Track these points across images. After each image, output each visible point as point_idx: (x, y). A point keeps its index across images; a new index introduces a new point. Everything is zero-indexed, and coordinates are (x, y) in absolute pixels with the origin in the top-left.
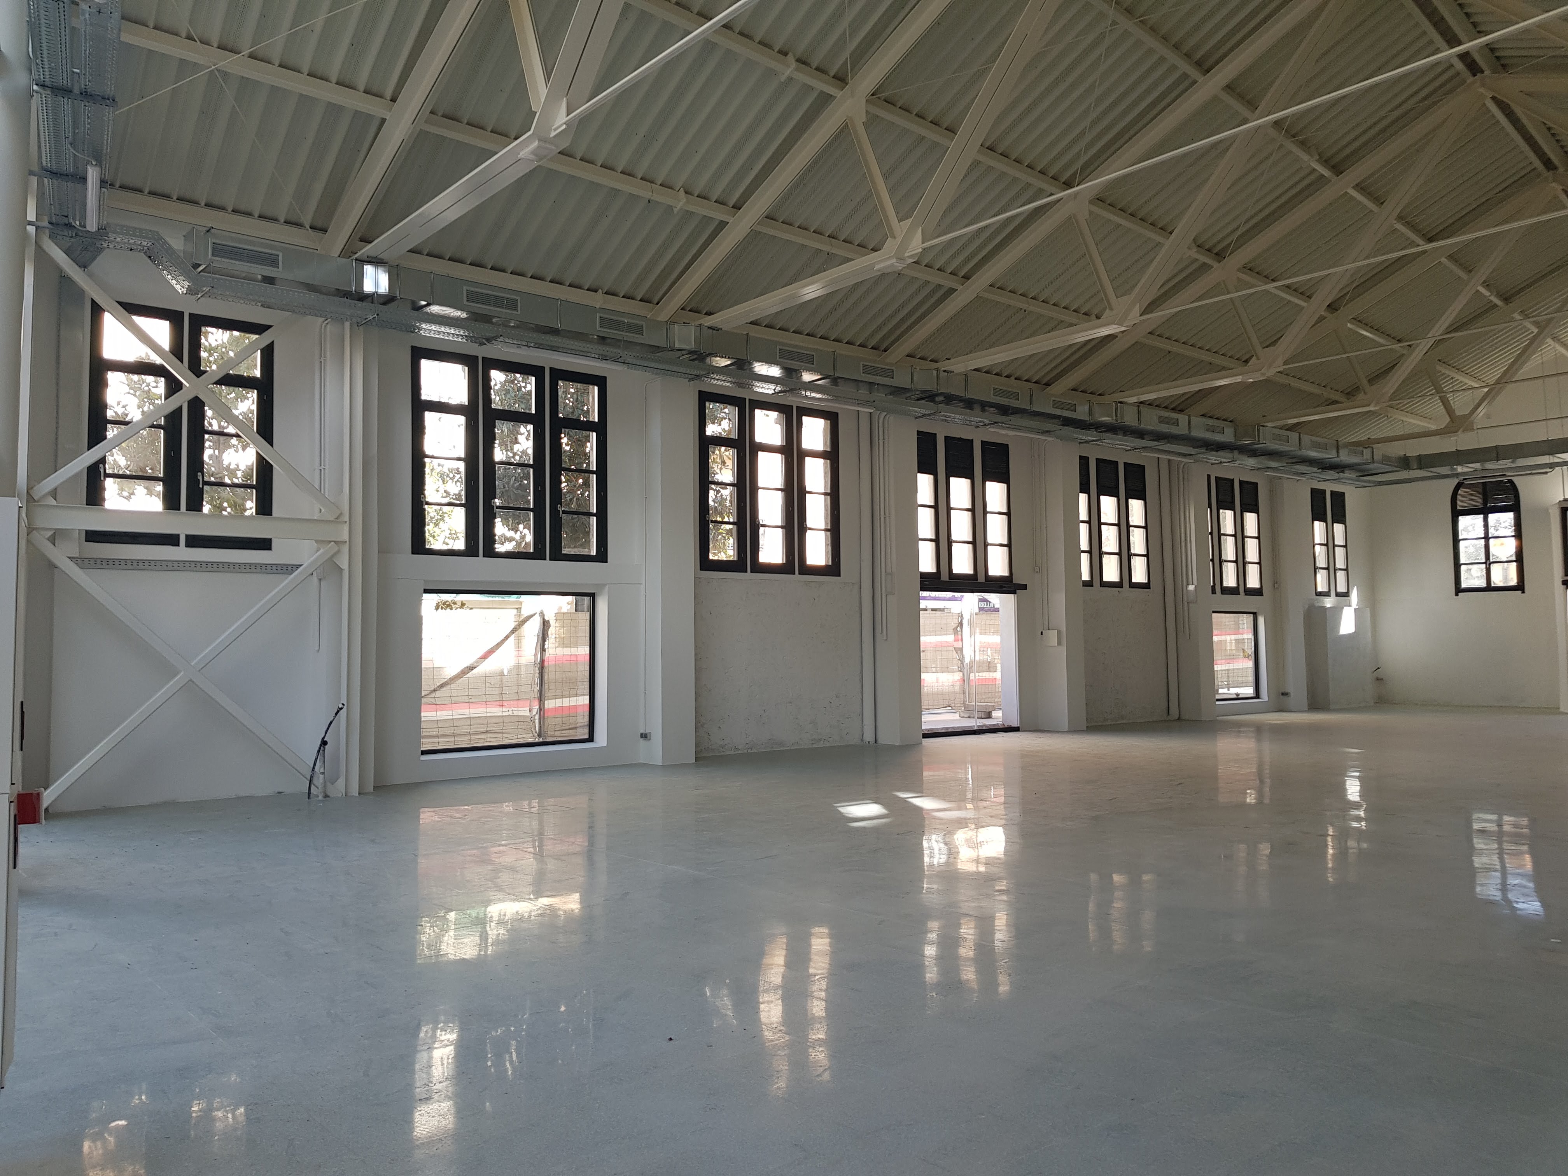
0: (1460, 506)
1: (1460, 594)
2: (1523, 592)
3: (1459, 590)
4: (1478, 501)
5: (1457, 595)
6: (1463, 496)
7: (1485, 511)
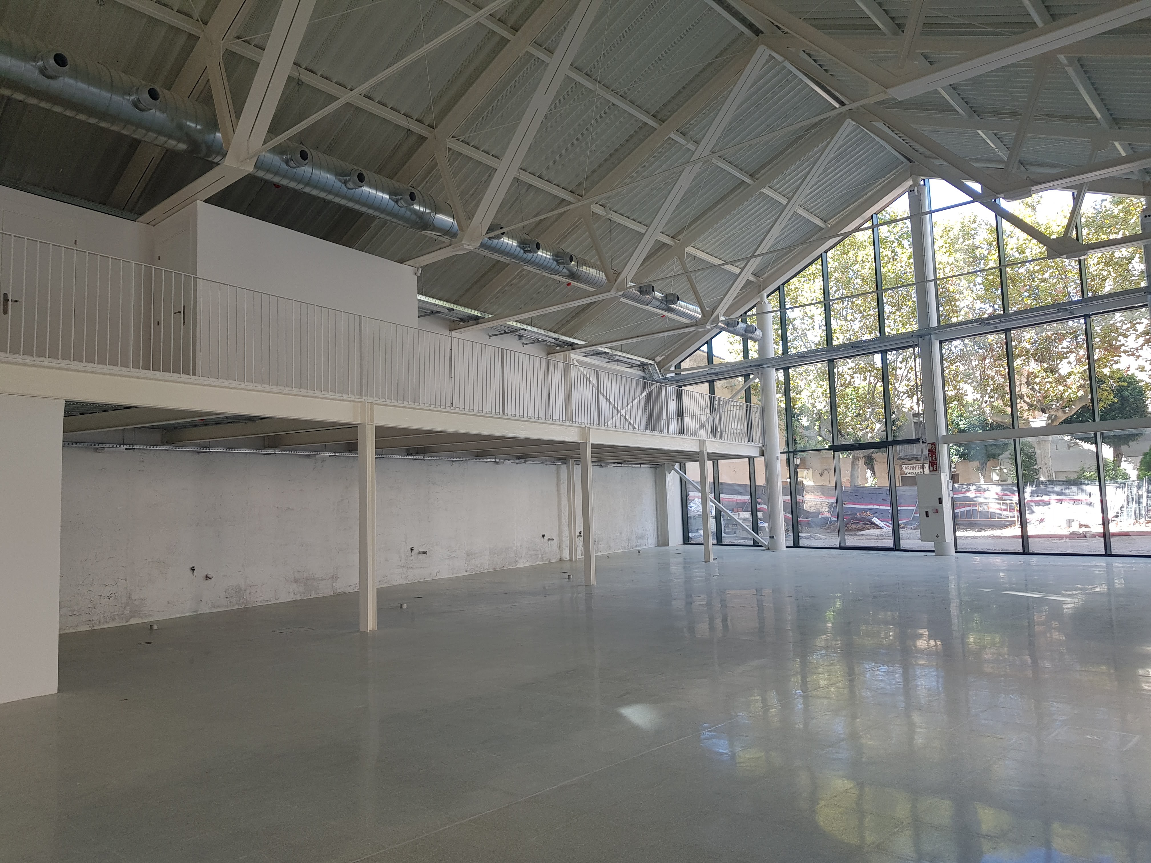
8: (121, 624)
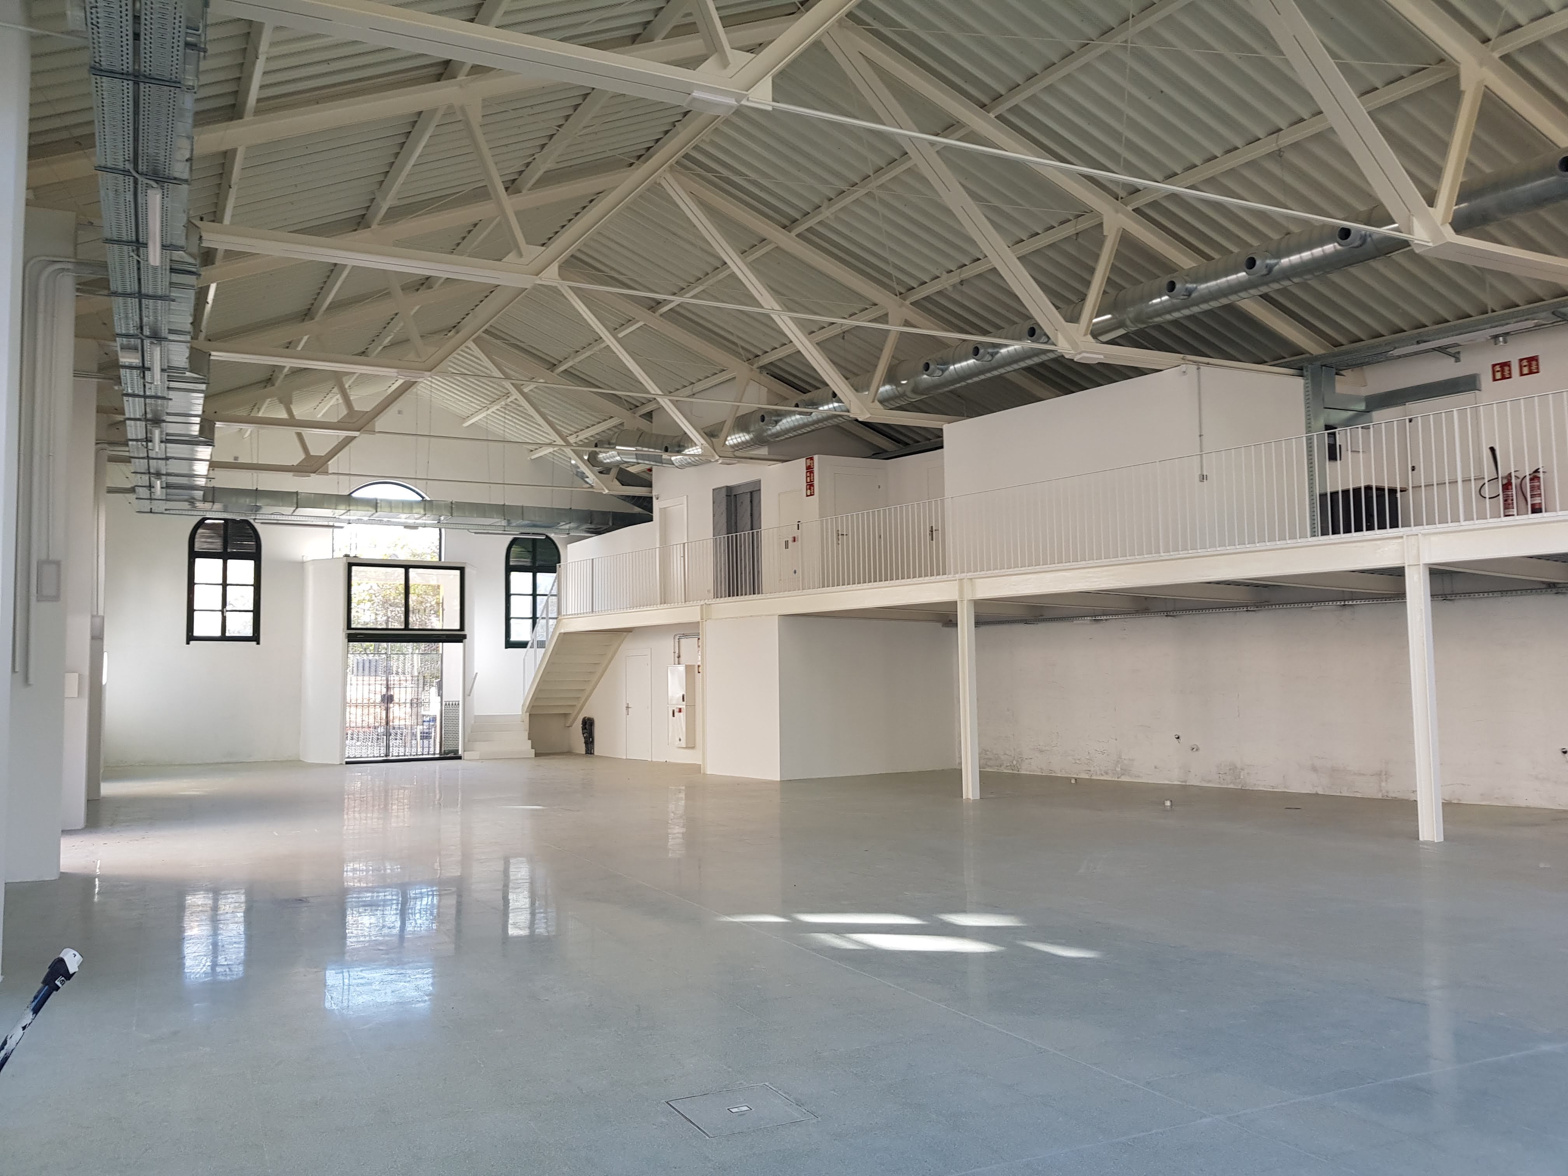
0: (198, 547)
1: (191, 642)
2: (258, 643)
3: (190, 637)
4: (217, 545)
5: (188, 643)
6: (202, 536)
7: (225, 556)
8: (1113, 779)
